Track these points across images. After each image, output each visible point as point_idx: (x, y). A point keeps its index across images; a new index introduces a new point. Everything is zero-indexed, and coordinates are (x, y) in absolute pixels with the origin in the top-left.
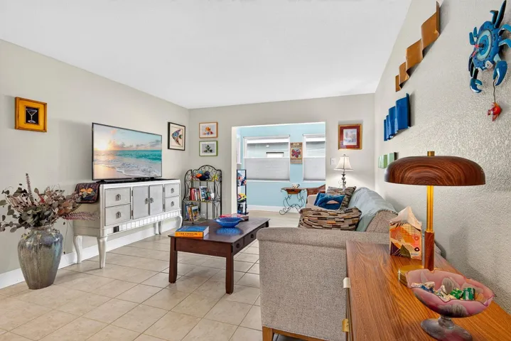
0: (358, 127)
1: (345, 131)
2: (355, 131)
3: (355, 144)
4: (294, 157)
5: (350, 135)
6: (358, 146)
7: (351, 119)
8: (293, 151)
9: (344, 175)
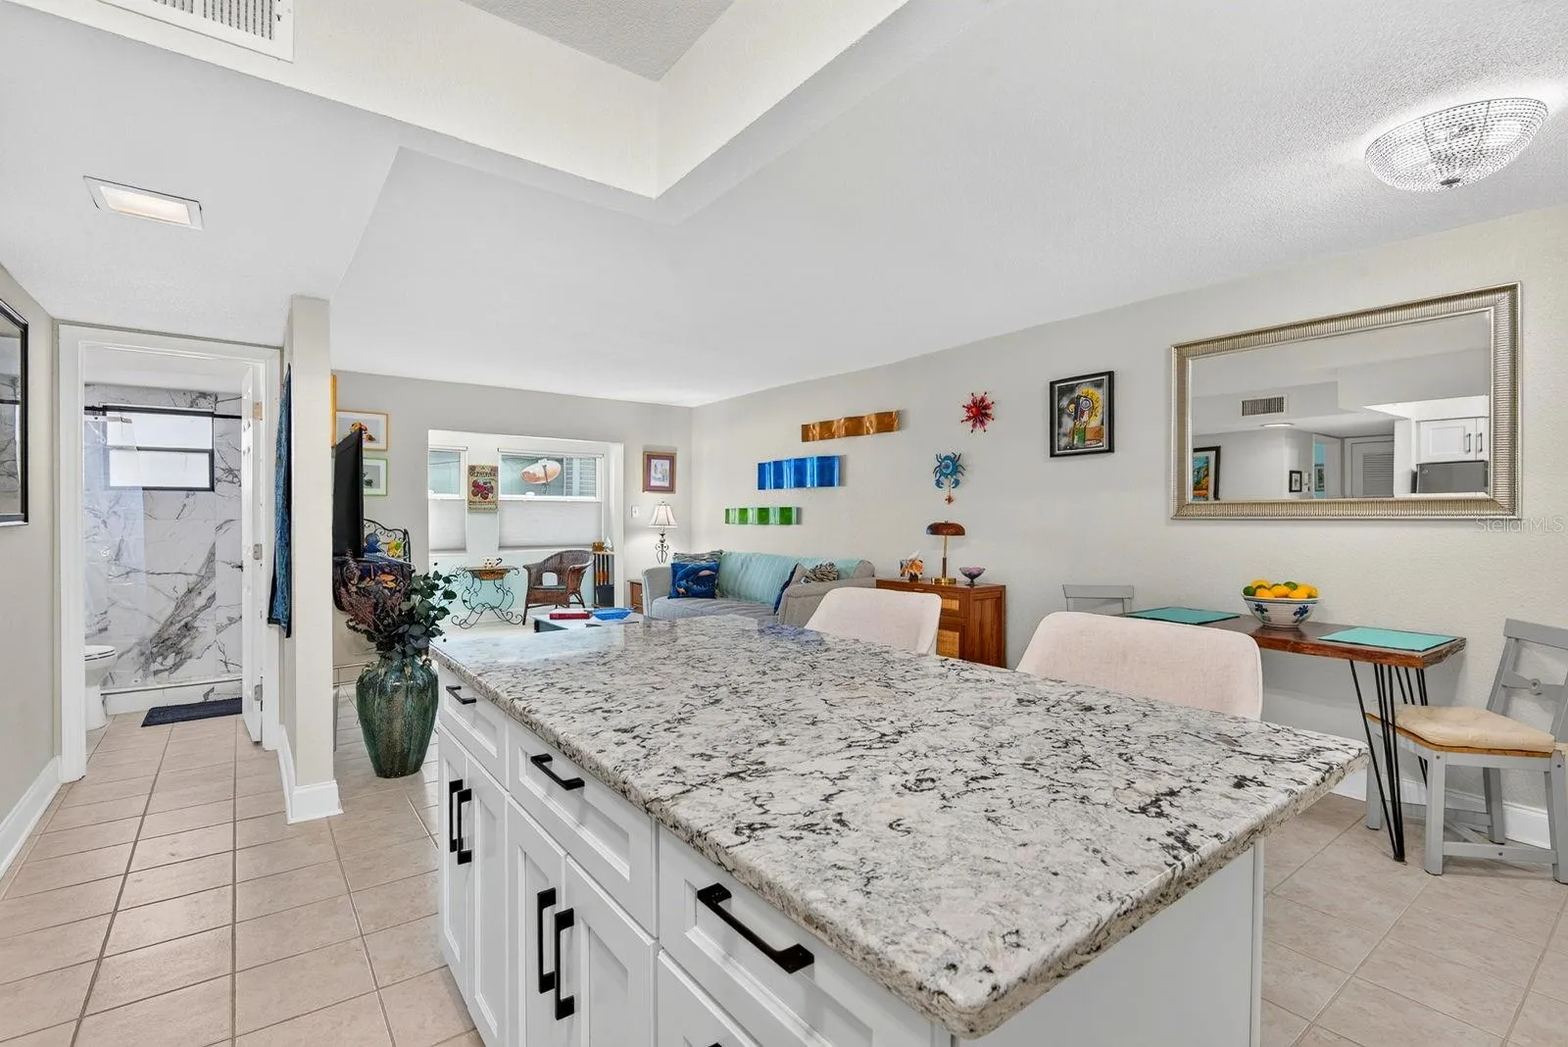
0: (671, 458)
1: (653, 462)
2: (666, 463)
3: (666, 484)
4: (478, 498)
5: (660, 467)
6: (671, 489)
7: (661, 444)
8: (476, 485)
9: (662, 535)
